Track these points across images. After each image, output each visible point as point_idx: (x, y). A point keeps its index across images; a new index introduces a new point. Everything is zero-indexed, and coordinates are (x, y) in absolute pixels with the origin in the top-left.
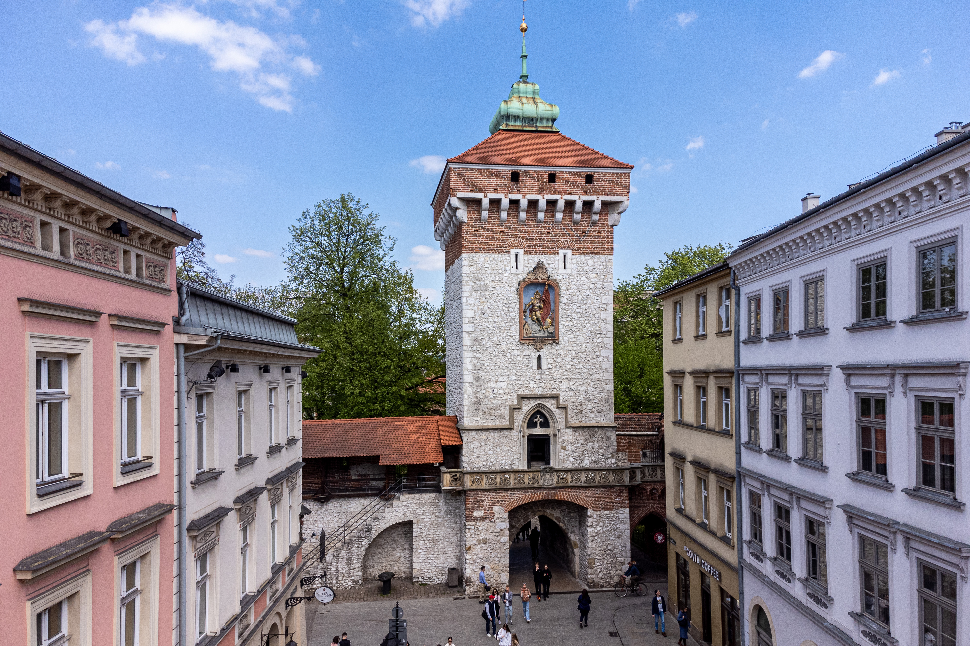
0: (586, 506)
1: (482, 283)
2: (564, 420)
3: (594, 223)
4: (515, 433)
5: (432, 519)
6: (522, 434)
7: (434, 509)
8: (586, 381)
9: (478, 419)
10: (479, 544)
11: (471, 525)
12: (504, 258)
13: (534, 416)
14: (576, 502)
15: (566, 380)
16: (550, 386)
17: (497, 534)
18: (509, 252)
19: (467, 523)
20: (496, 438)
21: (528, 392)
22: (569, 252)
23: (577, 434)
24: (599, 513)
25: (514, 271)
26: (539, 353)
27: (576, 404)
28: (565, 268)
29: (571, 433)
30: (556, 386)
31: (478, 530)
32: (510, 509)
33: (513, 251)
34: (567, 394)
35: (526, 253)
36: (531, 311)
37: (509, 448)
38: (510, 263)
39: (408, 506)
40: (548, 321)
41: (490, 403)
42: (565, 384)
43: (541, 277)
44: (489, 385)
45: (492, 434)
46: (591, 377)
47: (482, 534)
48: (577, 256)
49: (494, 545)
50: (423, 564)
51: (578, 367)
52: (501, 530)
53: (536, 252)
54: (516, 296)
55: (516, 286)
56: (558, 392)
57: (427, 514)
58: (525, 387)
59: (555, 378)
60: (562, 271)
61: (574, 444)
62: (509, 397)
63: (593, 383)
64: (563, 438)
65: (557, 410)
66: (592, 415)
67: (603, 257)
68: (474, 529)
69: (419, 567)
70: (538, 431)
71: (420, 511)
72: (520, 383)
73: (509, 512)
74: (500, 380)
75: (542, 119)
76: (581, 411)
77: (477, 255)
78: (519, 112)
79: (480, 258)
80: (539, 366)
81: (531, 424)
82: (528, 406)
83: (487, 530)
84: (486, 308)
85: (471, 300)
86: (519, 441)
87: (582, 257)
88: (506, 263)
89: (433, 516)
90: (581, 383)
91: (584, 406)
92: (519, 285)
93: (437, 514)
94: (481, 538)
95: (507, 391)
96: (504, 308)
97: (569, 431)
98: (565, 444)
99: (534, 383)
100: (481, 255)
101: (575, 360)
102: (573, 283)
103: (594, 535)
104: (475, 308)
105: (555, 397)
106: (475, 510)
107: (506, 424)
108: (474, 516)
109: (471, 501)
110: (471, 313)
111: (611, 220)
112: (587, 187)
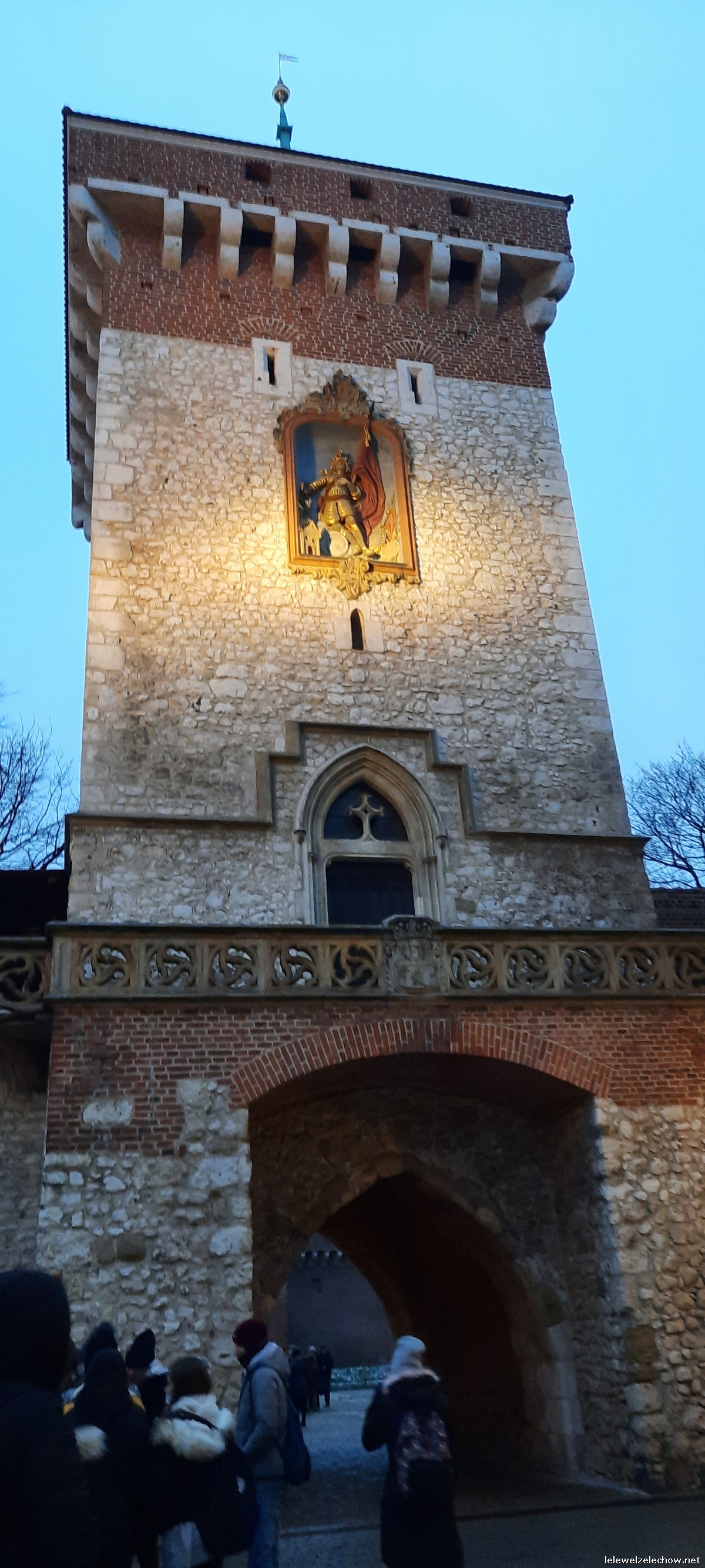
0: (584, 1083)
1: (161, 402)
2: (457, 810)
3: (487, 320)
4: (278, 845)
6: (306, 848)
8: (520, 699)
9: (138, 790)
10: (105, 1263)
11: (66, 1169)
12: (231, 356)
13: (348, 794)
14: (540, 1065)
15: (454, 691)
16: (399, 704)
17: (198, 1214)
18: (248, 343)
19: (51, 1159)
20: (205, 860)
21: (321, 716)
22: (425, 371)
23: (509, 861)
24: (640, 1115)
25: (264, 386)
26: (354, 605)
27: (496, 766)
28: (417, 400)
29: (487, 858)
30: (420, 707)
31: (101, 1192)
32: (257, 1090)
33: (259, 344)
34: (458, 735)
35: (295, 352)
37: (258, 898)
38: (250, 369)
41: (183, 742)
42: (450, 704)
43: (348, 412)
44: (182, 684)
45: (189, 842)
46: (535, 690)
47: (120, 1214)
48: (448, 380)
49: (180, 1270)
51: (489, 657)
52: (215, 1194)
53: (330, 356)
54: (272, 448)
55: (273, 422)
56: (429, 726)
58: (312, 701)
59: (413, 680)
60: (409, 405)
61: (503, 895)
62: (255, 728)
63: (540, 708)
64: (461, 872)
65: (431, 775)
66: (554, 807)
67: (523, 392)
68: (82, 1189)
70: (365, 846)
72: (294, 686)
73: (252, 1107)
74: (219, 672)
76: (513, 791)
77: (149, 339)
79: (158, 344)
80: (358, 641)
81: (340, 821)
82: (323, 754)
83: (146, 1193)
84: (172, 466)
85: (125, 440)
86: (295, 873)
87: (464, 384)
88: (237, 366)
90: (505, 704)
91: (524, 777)
92: (279, 420)
94: (115, 1231)
95: (246, 707)
96: (232, 473)
97: (477, 847)
98: (469, 892)
99: (342, 690)
100: (160, 340)
101: (475, 637)
102: (446, 439)
103: (635, 1214)
104: (137, 462)
105: (421, 737)
106: (91, 1093)
107: (247, 810)
108: (83, 1126)
109: (77, 1056)
110: (124, 475)
111: (532, 314)
112: (459, 221)
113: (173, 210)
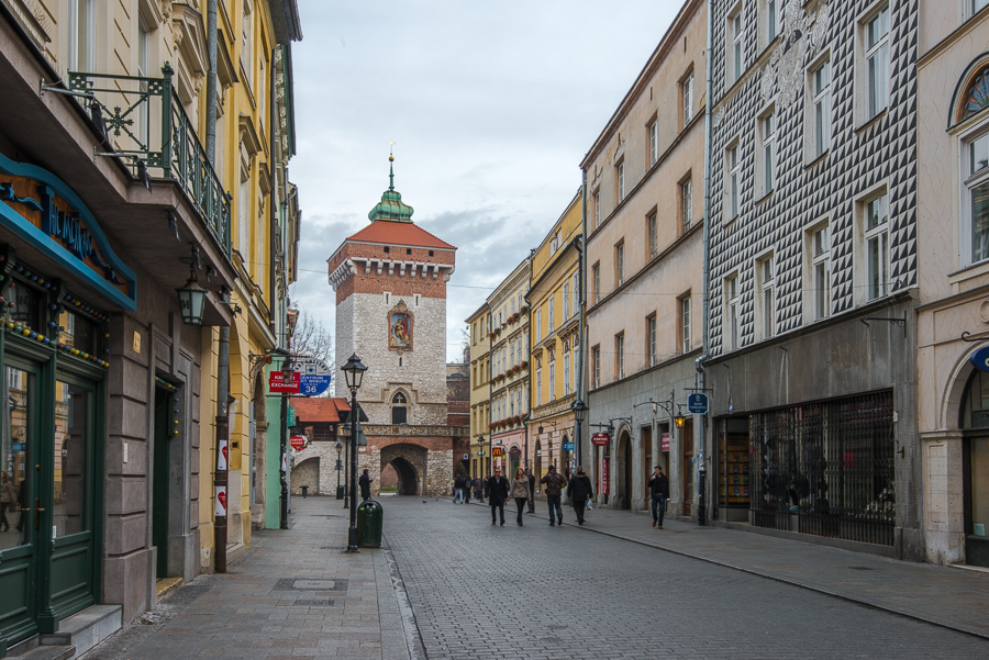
0: (427, 448)
1: (365, 311)
2: (415, 399)
3: (435, 279)
4: (385, 405)
5: (332, 457)
6: (389, 406)
7: (331, 450)
8: (429, 375)
12: (379, 297)
13: (397, 395)
14: (421, 445)
15: (417, 374)
16: (407, 377)
17: (374, 462)
18: (382, 293)
20: (372, 408)
21: (393, 380)
22: (420, 295)
23: (423, 408)
24: (434, 452)
25: (385, 305)
26: (400, 356)
27: (423, 389)
28: (417, 305)
29: (419, 407)
30: (411, 377)
31: (362, 459)
32: (382, 447)
33: (385, 293)
34: (417, 383)
35: (393, 294)
36: (396, 330)
37: (381, 415)
38: (383, 300)
39: (317, 448)
40: (407, 337)
41: (369, 386)
42: (416, 377)
43: (402, 309)
44: (369, 375)
45: (370, 405)
46: (432, 373)
48: (424, 298)
50: (325, 483)
51: (425, 366)
52: (376, 460)
53: (399, 295)
55: (387, 314)
56: (412, 381)
57: (329, 453)
58: (392, 377)
59: (410, 372)
60: (415, 306)
61: (421, 414)
62: (382, 383)
63: (433, 377)
64: (414, 410)
65: (411, 392)
66: (433, 397)
67: (440, 300)
69: (323, 485)
70: (399, 405)
71: (324, 451)
72: (389, 374)
73: (381, 449)
74: (375, 372)
75: (402, 215)
76: (426, 394)
77: (362, 294)
78: (389, 210)
79: (365, 296)
80: (401, 364)
81: (395, 401)
82: (393, 390)
83: (367, 460)
84: (368, 327)
85: (359, 321)
86: (387, 411)
87: (428, 299)
88: (380, 300)
89: (332, 455)
90: (426, 376)
91: (428, 391)
95: (380, 379)
96: (379, 327)
97: (418, 405)
98: (415, 413)
99: (397, 374)
100: (365, 294)
101: (423, 362)
102: (422, 314)
103: (431, 465)
104: (361, 326)
105: (411, 384)
107: (379, 399)
110: (358, 330)
111: (445, 277)
112: (431, 258)
113: (369, 263)
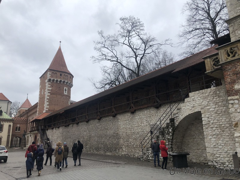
5: (216, 109)
7: (216, 99)
39: (195, 100)
50: (215, 149)
57: (211, 104)
68: (238, 104)
69: (211, 152)
71: (205, 103)
89: (217, 106)
93: (220, 104)
106: (235, 82)
108: (235, 90)
109: (230, 75)
